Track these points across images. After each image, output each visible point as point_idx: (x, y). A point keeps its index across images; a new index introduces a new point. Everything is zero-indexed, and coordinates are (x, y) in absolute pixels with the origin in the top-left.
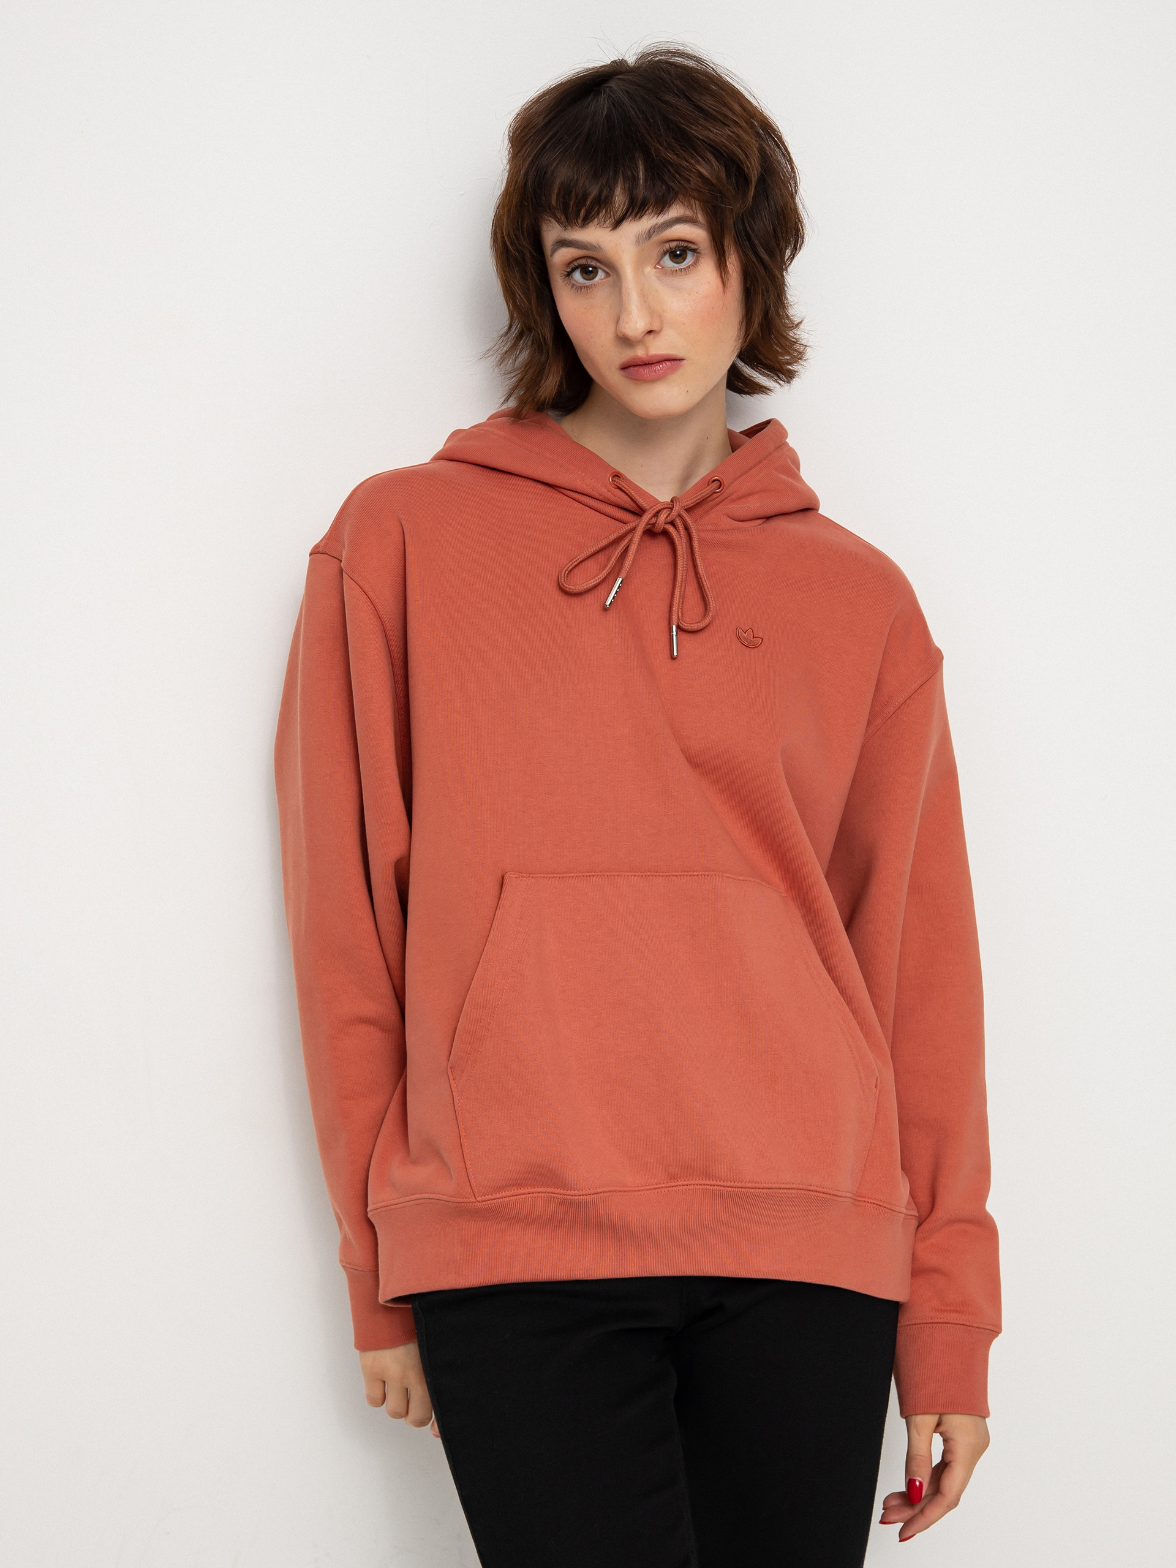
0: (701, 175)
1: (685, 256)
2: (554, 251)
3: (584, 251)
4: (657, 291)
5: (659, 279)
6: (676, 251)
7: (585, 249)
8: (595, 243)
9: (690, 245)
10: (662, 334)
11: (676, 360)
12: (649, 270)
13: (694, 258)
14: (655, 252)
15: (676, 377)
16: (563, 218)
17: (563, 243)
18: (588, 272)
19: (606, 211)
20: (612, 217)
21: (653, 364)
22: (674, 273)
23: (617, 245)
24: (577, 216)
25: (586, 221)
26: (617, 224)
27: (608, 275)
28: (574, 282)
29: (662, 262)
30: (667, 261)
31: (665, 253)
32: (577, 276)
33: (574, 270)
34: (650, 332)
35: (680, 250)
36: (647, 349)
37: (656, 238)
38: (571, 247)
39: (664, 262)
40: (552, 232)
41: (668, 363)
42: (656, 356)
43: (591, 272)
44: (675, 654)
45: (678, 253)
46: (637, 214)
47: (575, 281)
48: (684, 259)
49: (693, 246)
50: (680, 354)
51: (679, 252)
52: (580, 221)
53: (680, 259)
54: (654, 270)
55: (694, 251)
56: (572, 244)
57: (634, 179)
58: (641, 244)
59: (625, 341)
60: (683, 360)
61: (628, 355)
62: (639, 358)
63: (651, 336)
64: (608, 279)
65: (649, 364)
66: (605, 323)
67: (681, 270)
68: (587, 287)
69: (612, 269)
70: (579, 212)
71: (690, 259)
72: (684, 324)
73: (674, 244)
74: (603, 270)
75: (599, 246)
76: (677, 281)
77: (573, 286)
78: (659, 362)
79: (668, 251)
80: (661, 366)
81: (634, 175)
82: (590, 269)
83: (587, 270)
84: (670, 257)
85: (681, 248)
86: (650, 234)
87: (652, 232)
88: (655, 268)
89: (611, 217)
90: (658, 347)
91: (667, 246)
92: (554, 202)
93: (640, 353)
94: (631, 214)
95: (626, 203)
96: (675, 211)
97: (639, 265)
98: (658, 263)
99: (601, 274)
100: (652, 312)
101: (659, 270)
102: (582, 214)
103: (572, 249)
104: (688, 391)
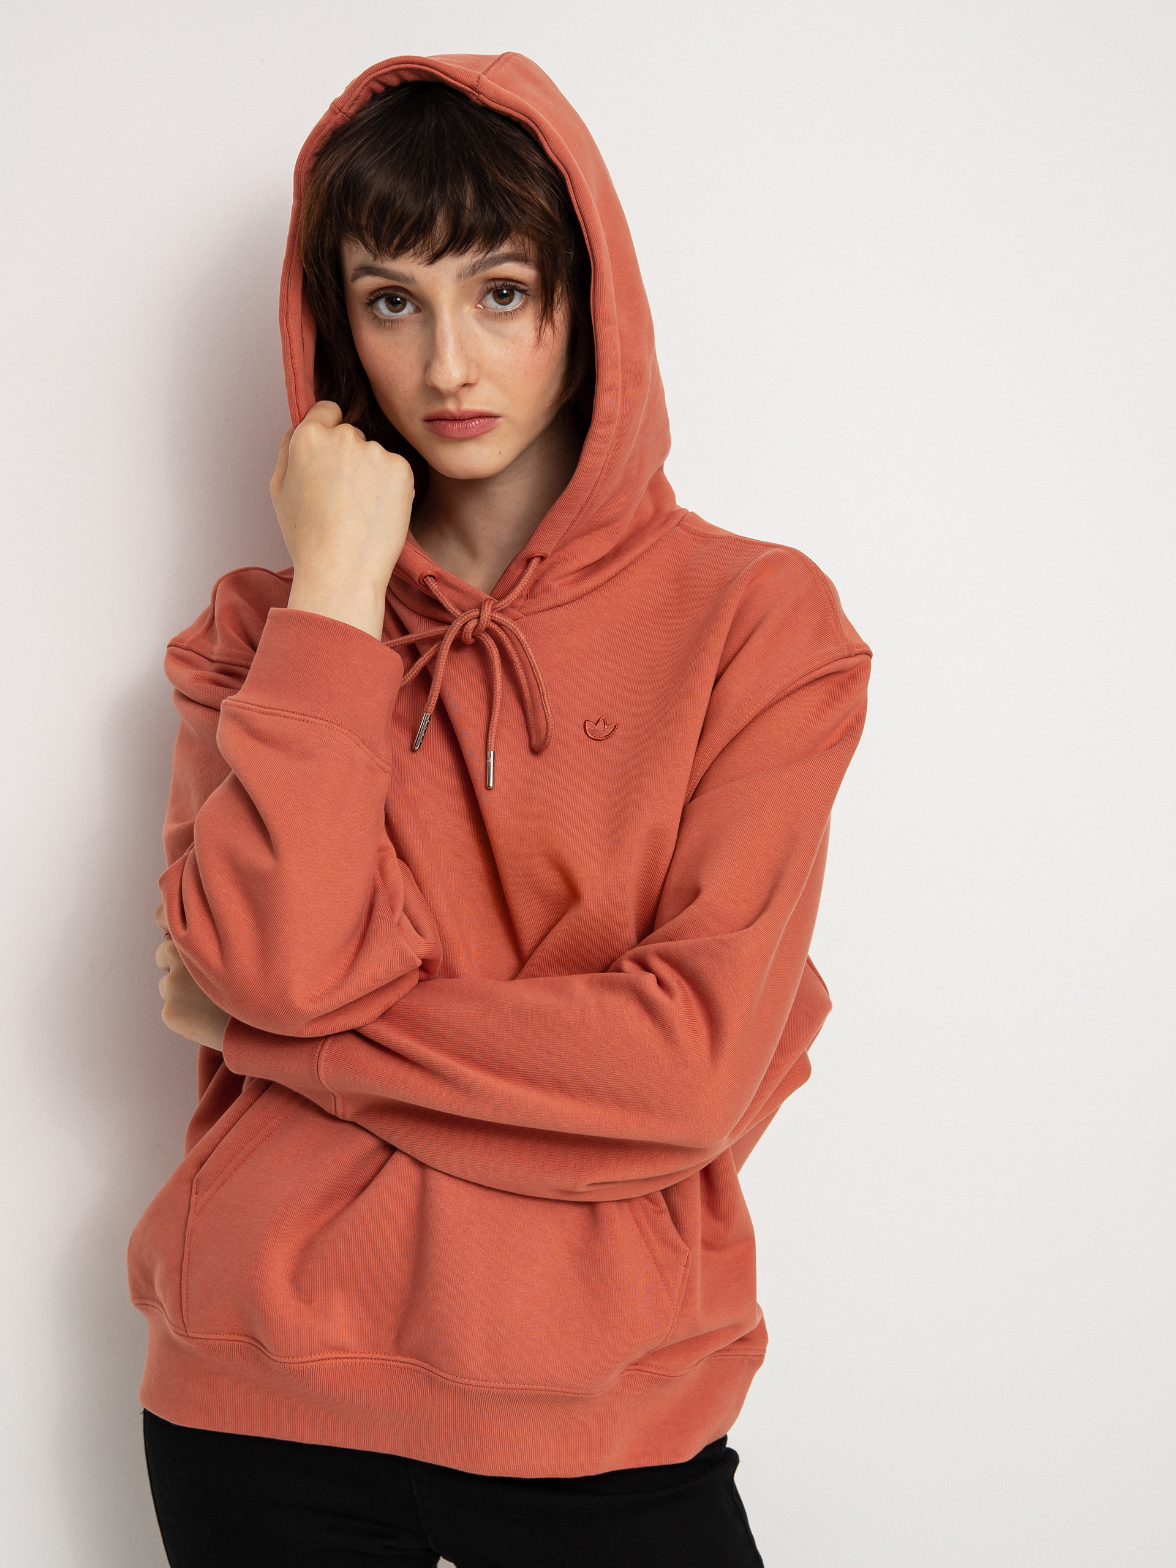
1: (511, 297)
2: (356, 277)
3: (394, 281)
4: (476, 336)
5: (479, 321)
6: (503, 290)
7: (395, 279)
8: (406, 274)
9: (519, 285)
10: (480, 389)
11: (491, 417)
12: (468, 309)
13: (523, 300)
14: (478, 289)
15: (489, 436)
16: (372, 243)
17: (369, 270)
18: (395, 304)
19: (424, 243)
20: (431, 250)
21: (465, 420)
22: (496, 316)
23: (434, 278)
24: (390, 244)
25: (400, 250)
26: (435, 258)
27: (417, 310)
28: (377, 313)
29: (484, 302)
30: (491, 302)
31: (488, 291)
32: (382, 306)
33: (378, 298)
34: (465, 385)
35: (506, 290)
36: (459, 402)
37: (481, 274)
38: (378, 275)
39: (486, 301)
40: (356, 255)
41: (482, 421)
42: (469, 411)
43: (399, 303)
44: (491, 785)
45: (505, 292)
46: (461, 247)
47: (379, 311)
48: (511, 301)
49: (522, 287)
50: (496, 409)
51: (503, 291)
52: (392, 250)
53: (505, 301)
54: (474, 310)
55: (523, 292)
56: (380, 272)
57: (460, 206)
58: (463, 279)
59: (435, 393)
60: (497, 417)
61: (436, 408)
62: (449, 413)
63: (465, 390)
64: (417, 315)
65: (459, 420)
66: (411, 368)
67: (506, 313)
68: (393, 321)
69: (424, 307)
70: (392, 239)
71: (517, 300)
72: (504, 376)
73: (500, 283)
74: (412, 303)
75: (413, 279)
76: (499, 326)
77: (376, 317)
78: (471, 418)
79: (492, 289)
80: (474, 423)
82: (399, 299)
83: (394, 301)
84: (494, 297)
85: (508, 288)
86: (474, 270)
87: (477, 267)
88: (476, 307)
89: (428, 249)
90: (473, 402)
91: (492, 284)
92: (364, 222)
93: (451, 406)
94: (454, 246)
95: (449, 234)
96: (505, 248)
97: (458, 302)
98: (480, 303)
99: (409, 308)
100: (468, 360)
101: (480, 310)
102: (396, 242)
103: (379, 277)
104: (500, 452)
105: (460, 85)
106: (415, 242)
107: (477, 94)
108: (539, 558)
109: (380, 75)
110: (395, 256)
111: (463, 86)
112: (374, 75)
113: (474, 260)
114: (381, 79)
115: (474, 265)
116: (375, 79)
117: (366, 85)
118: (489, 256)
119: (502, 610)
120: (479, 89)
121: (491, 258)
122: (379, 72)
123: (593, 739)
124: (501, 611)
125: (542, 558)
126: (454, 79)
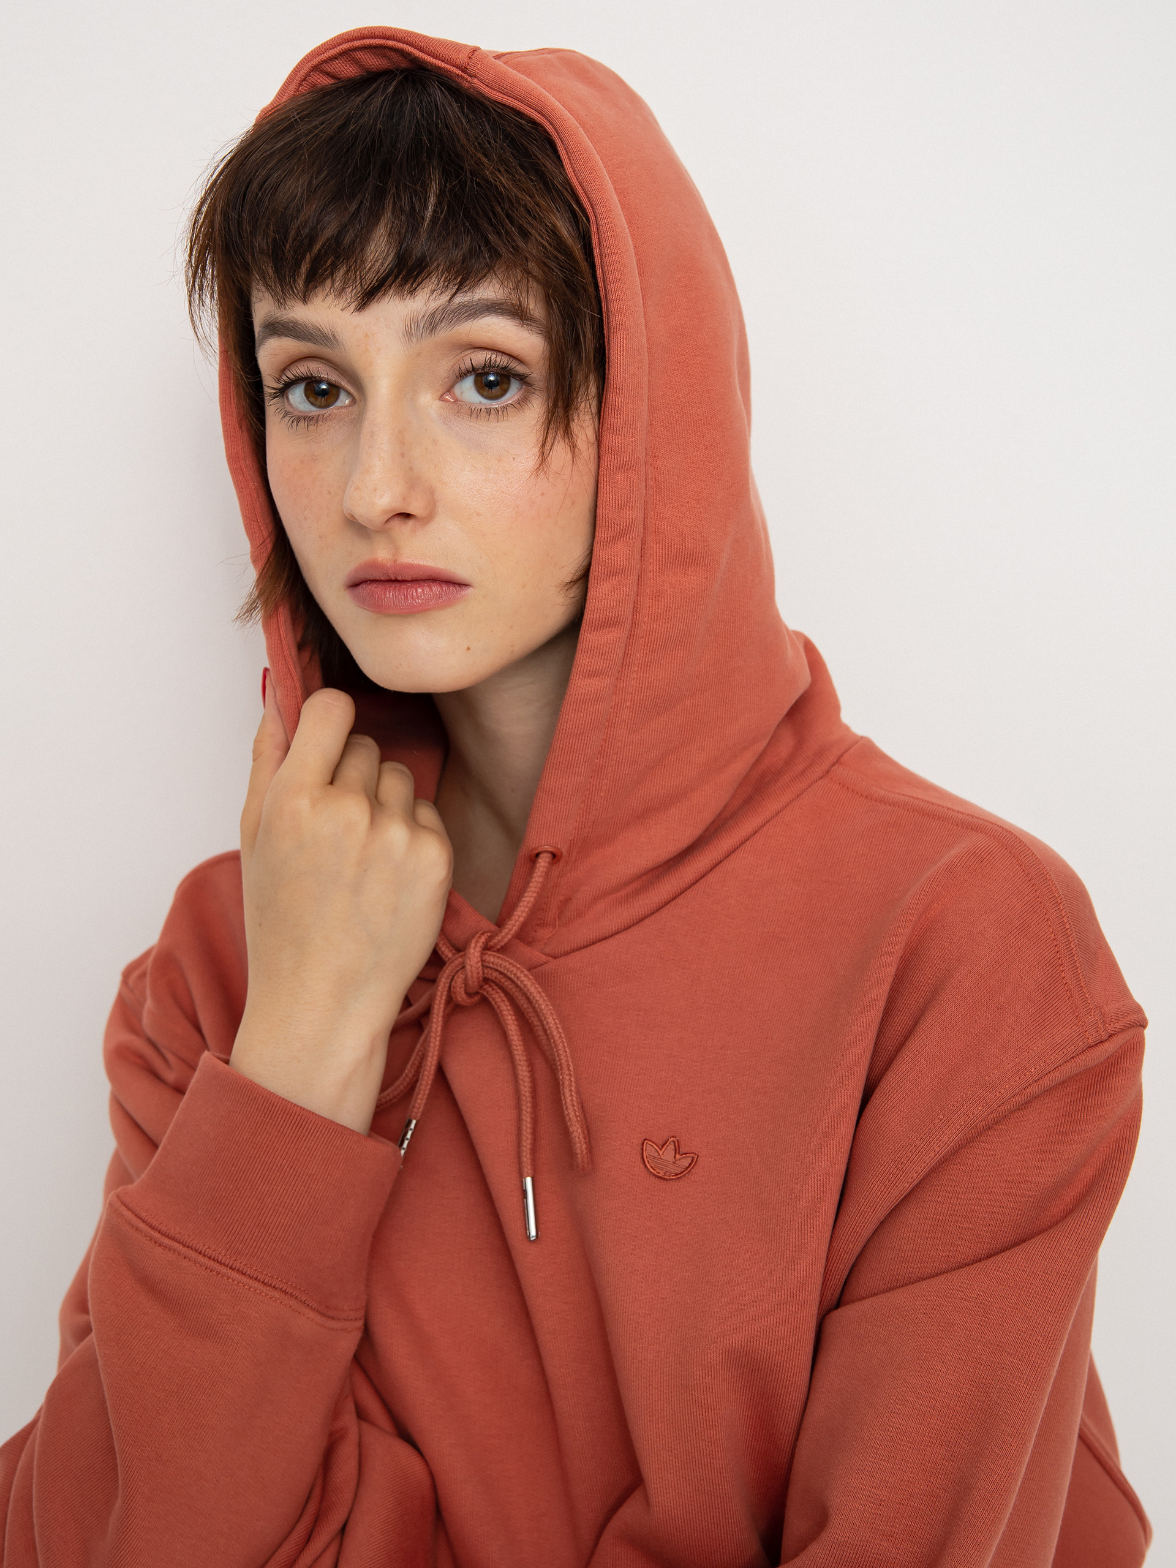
0: (554, 232)
1: (505, 386)
2: (264, 338)
3: (309, 344)
4: (435, 442)
5: (443, 419)
6: (490, 373)
7: (309, 340)
8: (326, 330)
9: (515, 366)
10: (433, 526)
11: (453, 583)
12: (428, 400)
14: (445, 366)
15: (446, 616)
18: (319, 391)
20: (359, 281)
21: (405, 581)
22: (474, 413)
23: (367, 336)
24: (294, 274)
26: (368, 297)
27: (354, 402)
28: (288, 408)
29: (457, 390)
30: (468, 390)
31: (462, 375)
33: (292, 383)
34: (403, 515)
36: (397, 550)
37: (445, 333)
38: (286, 335)
39: (461, 392)
41: (436, 589)
42: (411, 566)
43: (325, 392)
45: (492, 378)
47: (290, 405)
48: (504, 392)
50: (461, 571)
51: (495, 375)
52: (301, 282)
53: (496, 390)
54: (438, 402)
56: (287, 329)
57: (414, 218)
58: (414, 340)
59: (355, 527)
60: (462, 585)
61: (360, 557)
62: (379, 567)
63: (405, 525)
65: (400, 581)
66: (329, 493)
68: (315, 424)
70: (298, 265)
71: (514, 392)
72: (479, 514)
73: (483, 357)
74: (347, 391)
75: (334, 337)
77: (292, 415)
78: (416, 581)
79: (470, 368)
80: (419, 590)
81: (413, 208)
82: (324, 387)
83: (317, 388)
84: (476, 383)
85: (498, 369)
86: (433, 322)
87: (439, 320)
88: (441, 398)
89: (355, 280)
90: (417, 550)
91: (468, 357)
93: (385, 556)
95: (390, 258)
96: (489, 290)
97: (407, 388)
98: (449, 391)
99: (344, 400)
100: (413, 481)
101: (448, 404)
102: (304, 268)
103: (288, 339)
104: (469, 649)
105: (443, 65)
106: (334, 268)
107: (469, 79)
108: (549, 855)
109: (325, 61)
110: (305, 299)
111: (448, 67)
112: (315, 61)
113: (433, 305)
114: (329, 68)
115: (433, 314)
116: (316, 68)
117: (304, 80)
118: (459, 299)
119: (502, 947)
120: (471, 69)
121: (463, 306)
122: (323, 57)
123: (654, 1175)
124: (503, 950)
125: (555, 856)
126: (433, 57)
